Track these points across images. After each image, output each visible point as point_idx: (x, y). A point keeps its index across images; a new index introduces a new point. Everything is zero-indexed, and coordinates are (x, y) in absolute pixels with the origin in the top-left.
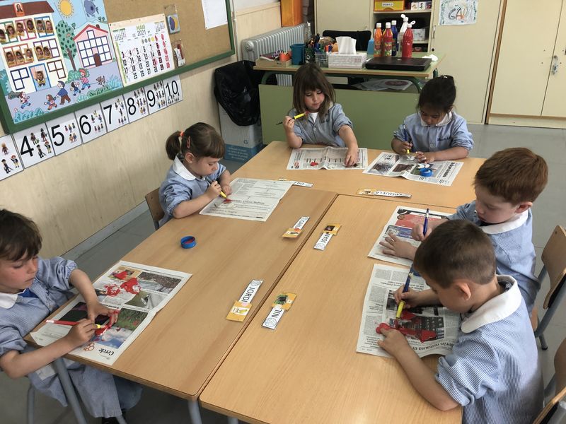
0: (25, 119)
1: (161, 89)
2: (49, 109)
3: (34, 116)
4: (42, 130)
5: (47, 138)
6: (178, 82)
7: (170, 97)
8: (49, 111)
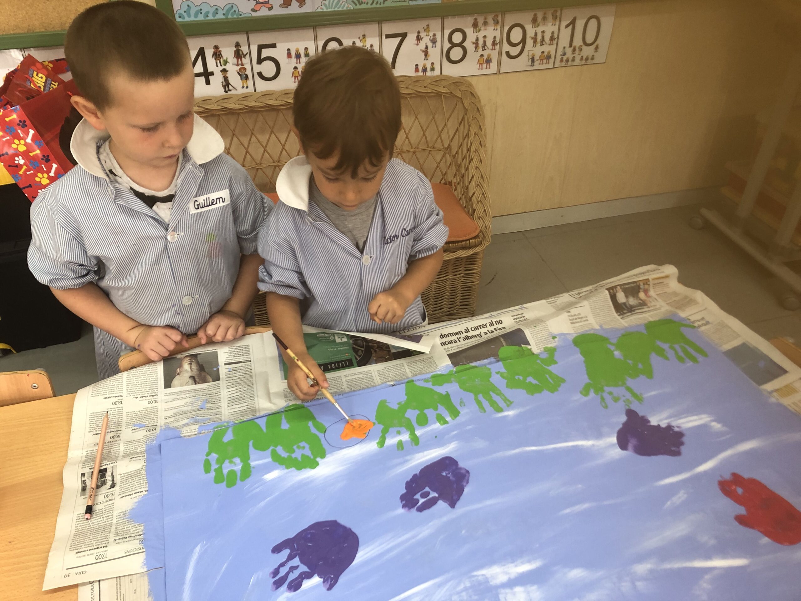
0: (201, 18)
1: (549, 28)
2: (254, 10)
3: (220, 16)
4: (238, 45)
5: (246, 61)
6: (607, 22)
7: (569, 51)
8: (254, 14)
